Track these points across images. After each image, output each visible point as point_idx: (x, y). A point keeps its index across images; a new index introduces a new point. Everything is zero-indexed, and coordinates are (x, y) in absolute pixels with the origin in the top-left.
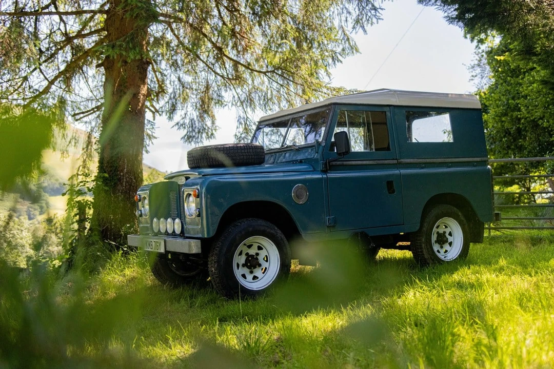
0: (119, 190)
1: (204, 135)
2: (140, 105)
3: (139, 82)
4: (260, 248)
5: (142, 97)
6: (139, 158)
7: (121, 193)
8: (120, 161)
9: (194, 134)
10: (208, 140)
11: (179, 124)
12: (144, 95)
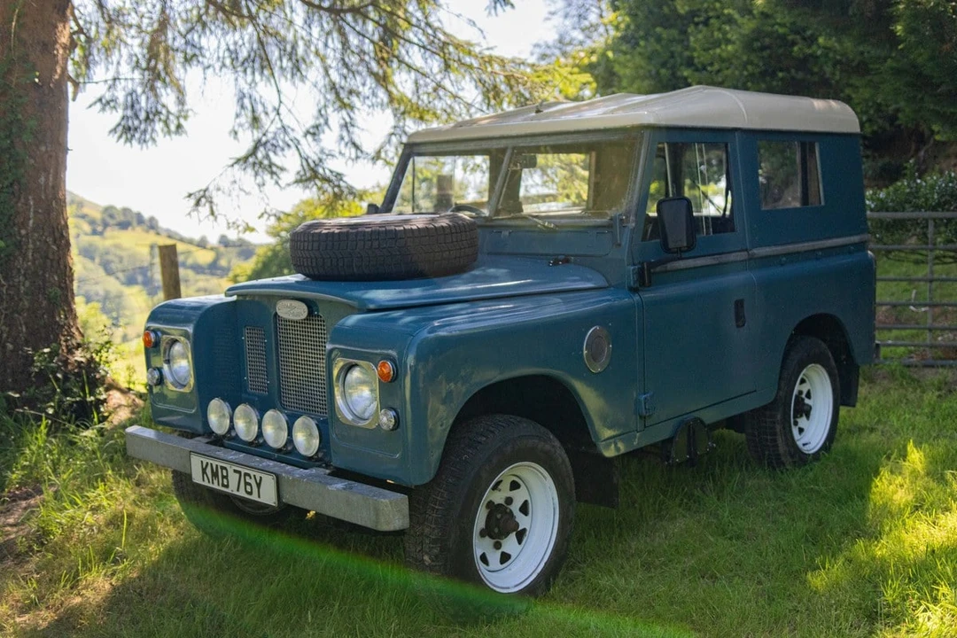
0: (19, 270)
1: (159, 126)
2: (59, 71)
3: (55, 15)
4: (515, 486)
5: (61, 51)
6: (60, 194)
7: (24, 275)
8: (17, 203)
9: (136, 123)
10: (168, 137)
11: (104, 101)
12: (65, 48)
